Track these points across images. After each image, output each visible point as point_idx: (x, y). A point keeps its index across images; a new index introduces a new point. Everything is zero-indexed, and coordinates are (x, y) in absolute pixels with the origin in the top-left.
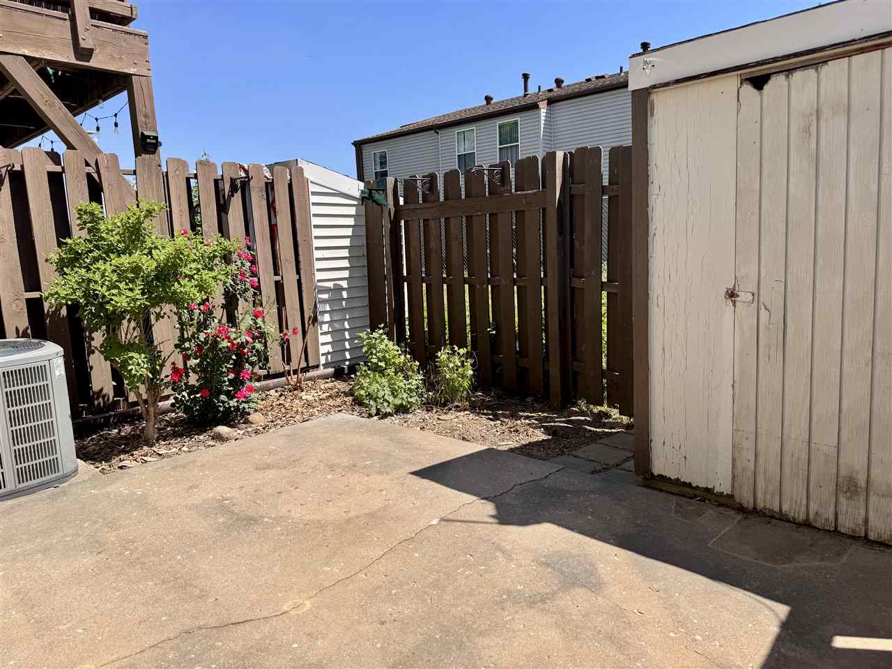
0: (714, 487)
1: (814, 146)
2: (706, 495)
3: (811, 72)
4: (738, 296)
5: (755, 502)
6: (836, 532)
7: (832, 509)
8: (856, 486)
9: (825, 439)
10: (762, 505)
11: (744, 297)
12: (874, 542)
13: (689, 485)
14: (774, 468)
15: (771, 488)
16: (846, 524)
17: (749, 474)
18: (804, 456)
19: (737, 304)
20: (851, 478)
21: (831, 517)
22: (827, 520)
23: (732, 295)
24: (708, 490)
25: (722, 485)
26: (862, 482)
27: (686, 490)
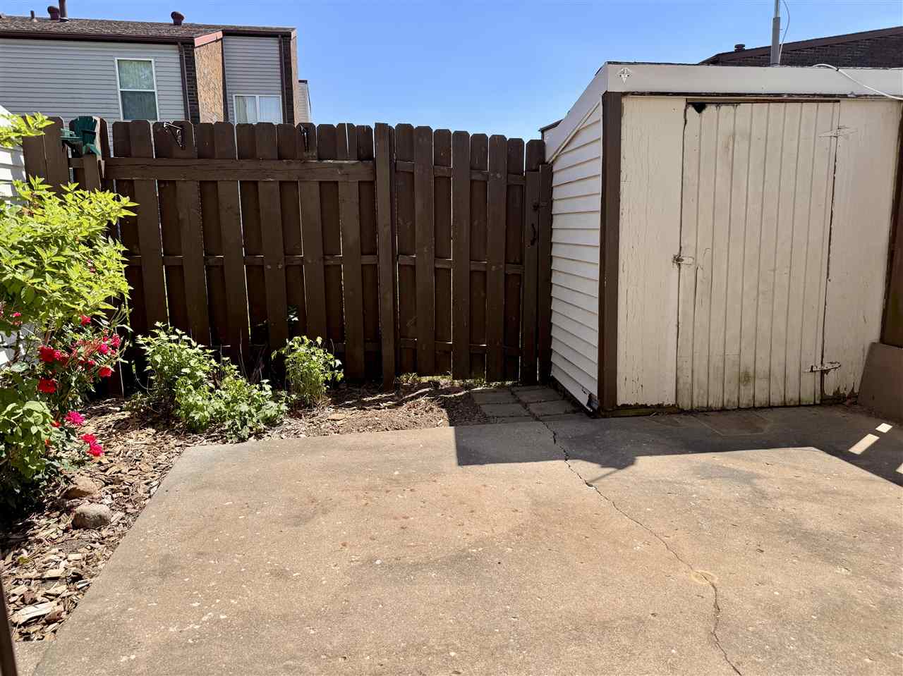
0: (663, 402)
1: (730, 159)
2: (659, 409)
3: (730, 108)
4: (682, 260)
5: (692, 405)
6: (739, 408)
7: (736, 396)
8: (748, 377)
9: (732, 351)
10: (696, 406)
11: (686, 260)
12: (759, 407)
13: (645, 406)
14: (704, 378)
15: (702, 392)
16: (744, 402)
17: (688, 386)
18: (721, 365)
19: (682, 266)
20: (746, 372)
21: (736, 400)
22: (734, 403)
23: (678, 260)
24: (659, 406)
25: (669, 400)
26: (751, 374)
27: (644, 410)
